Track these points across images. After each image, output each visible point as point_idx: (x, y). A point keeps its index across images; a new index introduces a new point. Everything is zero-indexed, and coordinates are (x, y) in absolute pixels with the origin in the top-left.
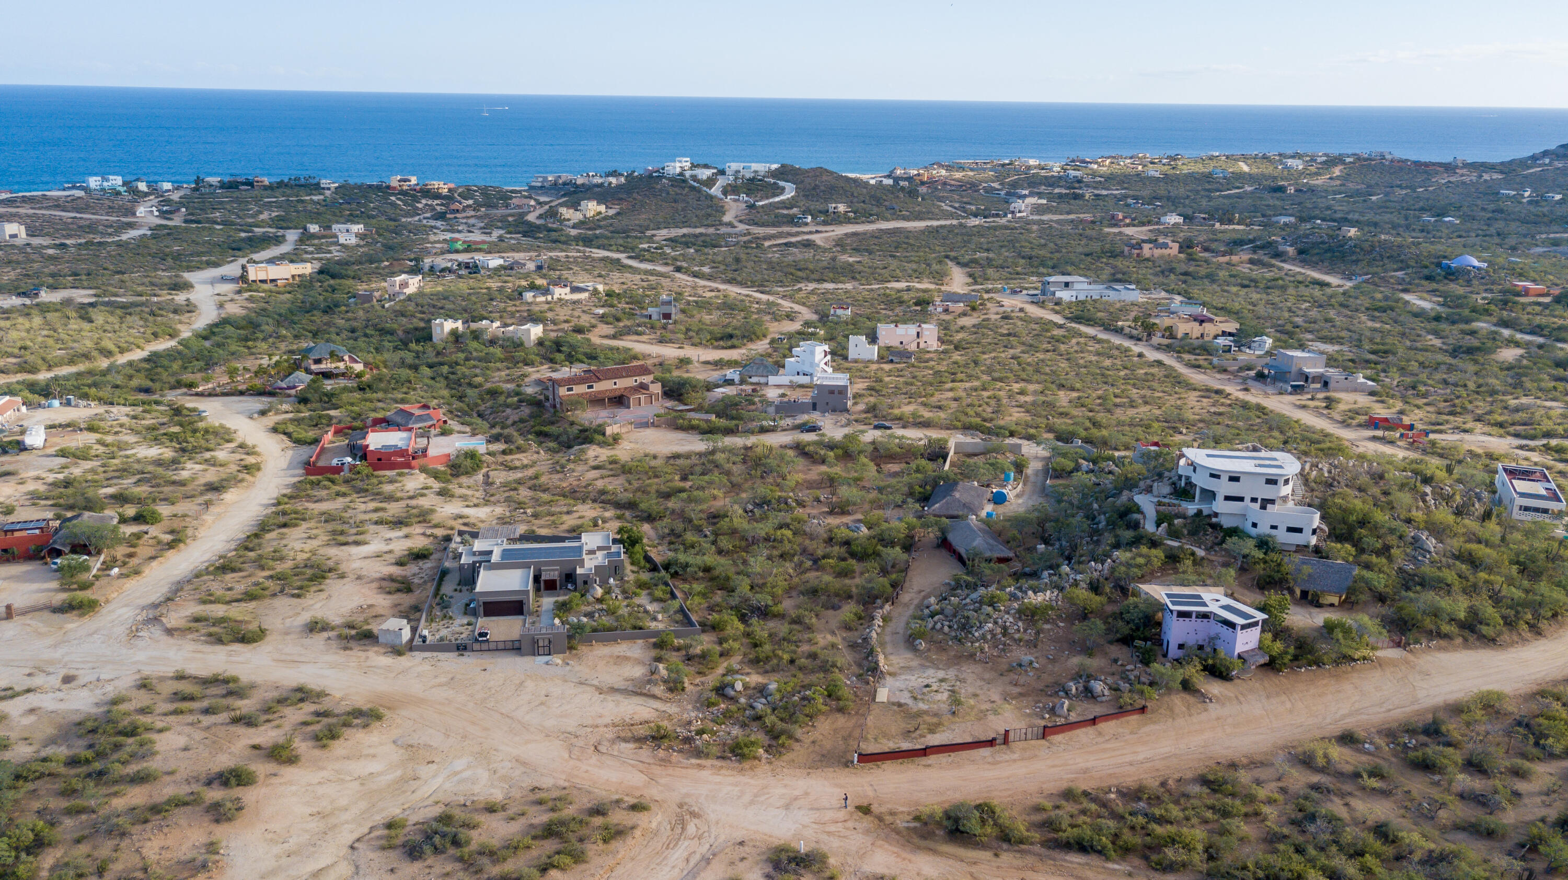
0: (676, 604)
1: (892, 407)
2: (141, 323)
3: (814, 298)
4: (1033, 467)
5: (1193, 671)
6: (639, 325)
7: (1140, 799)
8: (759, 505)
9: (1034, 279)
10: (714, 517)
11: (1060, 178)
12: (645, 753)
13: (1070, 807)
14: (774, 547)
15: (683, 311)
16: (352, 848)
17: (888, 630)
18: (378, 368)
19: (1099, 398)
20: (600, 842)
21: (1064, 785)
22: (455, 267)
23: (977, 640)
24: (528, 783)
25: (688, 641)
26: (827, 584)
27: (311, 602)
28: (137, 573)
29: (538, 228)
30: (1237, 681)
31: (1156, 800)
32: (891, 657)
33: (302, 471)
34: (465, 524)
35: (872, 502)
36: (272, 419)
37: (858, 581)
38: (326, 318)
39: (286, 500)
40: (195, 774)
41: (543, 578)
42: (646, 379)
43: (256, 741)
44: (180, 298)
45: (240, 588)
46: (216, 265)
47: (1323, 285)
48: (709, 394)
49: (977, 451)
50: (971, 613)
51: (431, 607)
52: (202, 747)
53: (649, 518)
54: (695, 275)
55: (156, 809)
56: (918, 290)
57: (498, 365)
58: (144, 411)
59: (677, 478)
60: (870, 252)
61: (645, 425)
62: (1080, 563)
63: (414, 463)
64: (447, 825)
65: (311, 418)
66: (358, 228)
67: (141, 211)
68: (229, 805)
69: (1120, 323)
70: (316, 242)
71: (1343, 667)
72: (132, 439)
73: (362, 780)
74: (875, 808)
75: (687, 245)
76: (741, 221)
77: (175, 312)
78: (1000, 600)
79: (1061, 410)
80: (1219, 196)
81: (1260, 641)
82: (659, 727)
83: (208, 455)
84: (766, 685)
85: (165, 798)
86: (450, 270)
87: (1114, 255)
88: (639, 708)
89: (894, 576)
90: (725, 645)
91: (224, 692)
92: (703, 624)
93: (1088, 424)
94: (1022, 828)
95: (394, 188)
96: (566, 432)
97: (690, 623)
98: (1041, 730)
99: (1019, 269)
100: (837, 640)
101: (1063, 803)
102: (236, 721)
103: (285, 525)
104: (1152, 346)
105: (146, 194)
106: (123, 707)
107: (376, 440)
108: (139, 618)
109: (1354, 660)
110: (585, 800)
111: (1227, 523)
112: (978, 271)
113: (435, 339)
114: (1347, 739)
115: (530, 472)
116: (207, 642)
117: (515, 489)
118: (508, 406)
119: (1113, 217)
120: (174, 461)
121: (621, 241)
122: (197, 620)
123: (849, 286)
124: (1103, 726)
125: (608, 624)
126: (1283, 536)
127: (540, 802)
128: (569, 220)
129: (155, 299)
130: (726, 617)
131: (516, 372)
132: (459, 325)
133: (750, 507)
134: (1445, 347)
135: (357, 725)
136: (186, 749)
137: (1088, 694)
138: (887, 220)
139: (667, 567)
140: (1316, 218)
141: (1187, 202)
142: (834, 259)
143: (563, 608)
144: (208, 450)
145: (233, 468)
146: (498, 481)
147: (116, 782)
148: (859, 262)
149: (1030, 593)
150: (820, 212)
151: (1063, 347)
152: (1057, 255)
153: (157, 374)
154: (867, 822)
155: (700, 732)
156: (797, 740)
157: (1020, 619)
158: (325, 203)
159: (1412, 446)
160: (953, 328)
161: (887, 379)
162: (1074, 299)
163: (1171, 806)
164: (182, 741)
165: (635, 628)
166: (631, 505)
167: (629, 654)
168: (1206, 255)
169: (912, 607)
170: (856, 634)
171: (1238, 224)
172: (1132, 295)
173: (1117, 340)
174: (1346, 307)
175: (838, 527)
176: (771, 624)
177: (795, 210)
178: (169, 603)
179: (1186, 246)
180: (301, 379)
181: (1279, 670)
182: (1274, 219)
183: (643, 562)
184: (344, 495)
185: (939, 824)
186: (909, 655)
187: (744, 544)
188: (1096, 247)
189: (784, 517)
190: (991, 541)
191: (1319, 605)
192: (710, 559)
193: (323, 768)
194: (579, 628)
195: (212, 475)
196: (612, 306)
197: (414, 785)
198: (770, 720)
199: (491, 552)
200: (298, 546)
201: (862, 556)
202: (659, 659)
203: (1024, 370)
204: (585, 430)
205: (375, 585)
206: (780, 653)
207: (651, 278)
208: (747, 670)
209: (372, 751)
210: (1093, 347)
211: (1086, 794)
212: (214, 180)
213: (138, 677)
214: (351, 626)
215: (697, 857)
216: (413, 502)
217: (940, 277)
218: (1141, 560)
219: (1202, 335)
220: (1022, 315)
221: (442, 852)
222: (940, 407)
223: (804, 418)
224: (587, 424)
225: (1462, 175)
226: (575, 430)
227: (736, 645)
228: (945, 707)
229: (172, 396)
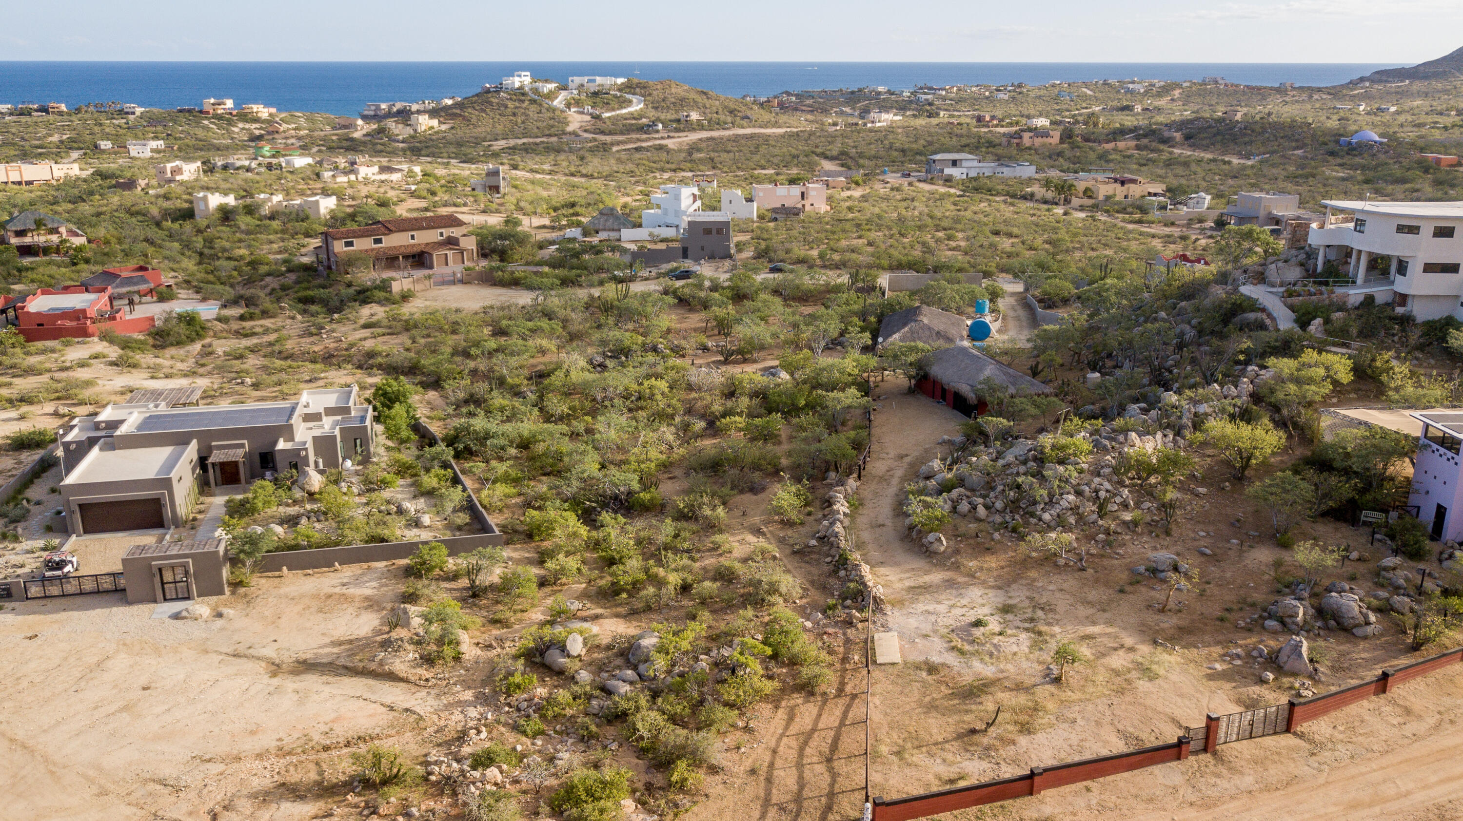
0: (460, 496)
1: (789, 252)
6: (458, 198)
8: (612, 357)
9: (913, 166)
10: (541, 374)
25: (474, 560)
26: (737, 453)
29: (362, 143)
32: (886, 570)
35: (789, 343)
37: (787, 445)
41: (216, 459)
42: (456, 232)
48: (541, 251)
50: (1025, 479)
57: (272, 236)
60: (729, 152)
61: (452, 282)
62: (1189, 387)
63: (92, 328)
66: (157, 144)
69: (1029, 190)
75: (526, 150)
76: (586, 131)
84: (636, 638)
87: (992, 145)
88: (354, 705)
89: (851, 434)
90: (549, 564)
92: (508, 530)
95: (208, 113)
96: (339, 294)
97: (485, 528)
98: (1284, 713)
100: (767, 544)
104: (1073, 208)
107: (44, 302)
111: (1422, 312)
112: (849, 162)
113: (199, 217)
117: (242, 357)
119: (979, 119)
121: (453, 150)
124: (1403, 693)
128: (398, 135)
131: (292, 243)
132: (230, 199)
137: (1335, 620)
138: (743, 127)
139: (450, 439)
142: (690, 155)
143: (238, 511)
146: (220, 350)
150: (672, 121)
158: (126, 126)
160: (838, 198)
162: (965, 175)
165: (372, 540)
166: (411, 368)
167: (351, 589)
169: (898, 479)
170: (804, 530)
175: (740, 377)
176: (639, 525)
177: (644, 120)
179: (1066, 136)
187: (588, 403)
189: (652, 365)
190: (1009, 373)
192: (529, 427)
194: (249, 542)
196: (428, 183)
198: (648, 720)
199: (123, 422)
201: (788, 410)
202: (409, 598)
204: (364, 290)
206: (661, 572)
208: (595, 610)
216: (64, 375)
219: (1128, 194)
220: (913, 188)
222: (852, 251)
223: (670, 267)
224: (366, 283)
226: (351, 291)
227: (572, 563)
228: (1032, 669)
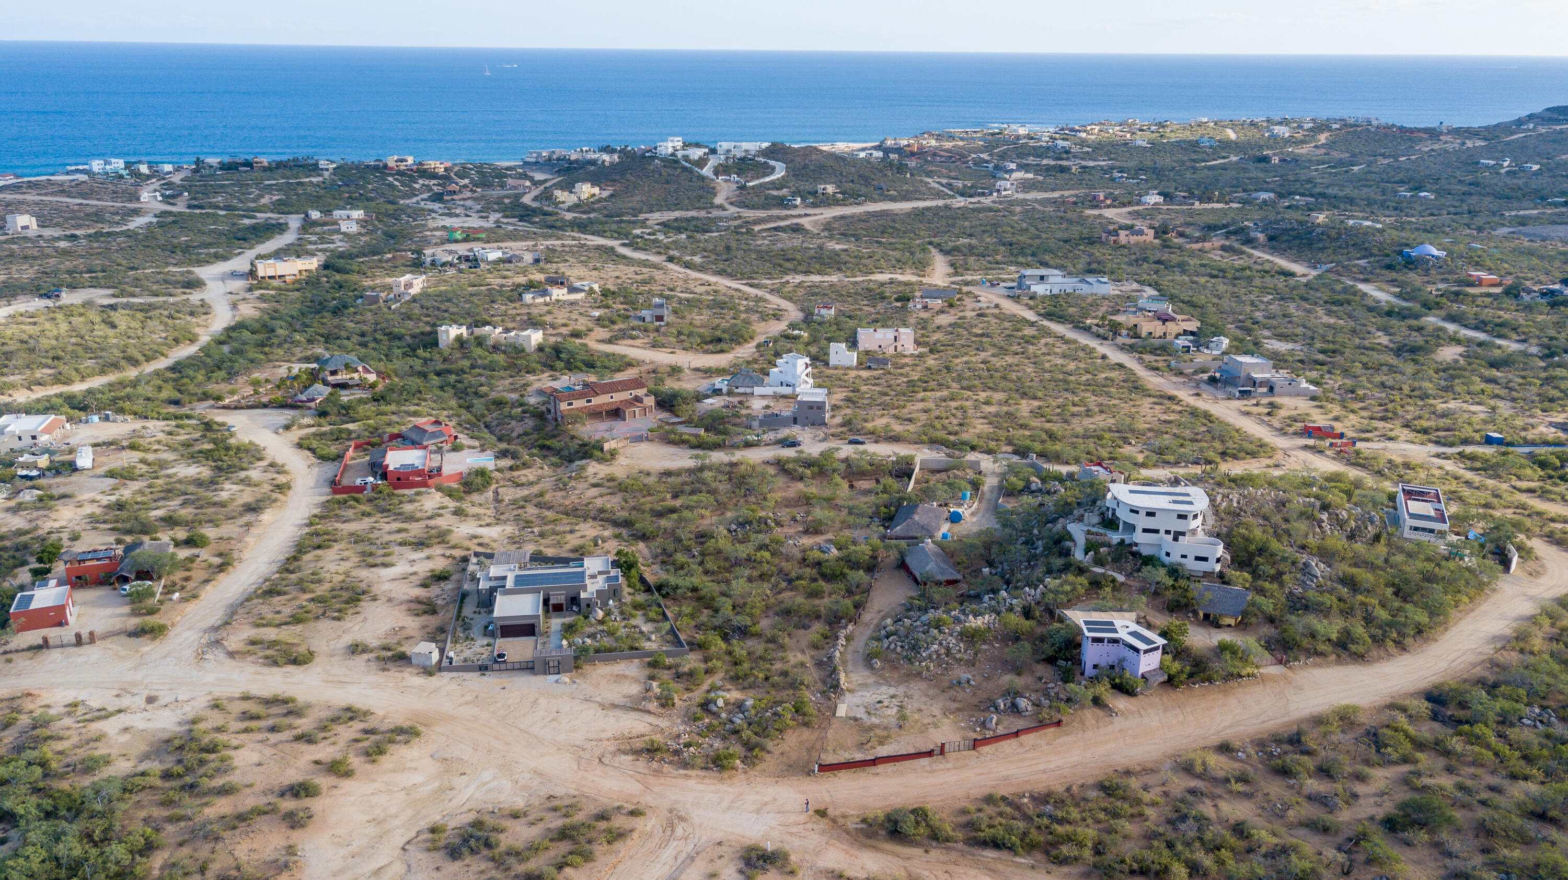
0: (667, 626)
1: (866, 421)
2: (162, 328)
3: (801, 292)
4: (990, 482)
5: (1103, 689)
6: (633, 329)
7: (1048, 803)
8: (742, 525)
9: (1013, 268)
10: (702, 536)
11: (1048, 148)
12: (642, 764)
13: (990, 810)
14: (754, 568)
15: (675, 312)
16: (403, 849)
17: (850, 648)
18: (389, 377)
19: (1059, 407)
20: (605, 844)
21: (987, 791)
22: (456, 261)
23: (925, 660)
24: (544, 792)
25: (678, 660)
26: (799, 605)
27: (350, 625)
28: (195, 597)
29: (534, 211)
30: (1141, 697)
31: (1060, 803)
32: (851, 675)
33: (329, 490)
34: (480, 545)
35: (843, 522)
36: (296, 434)
37: (826, 600)
38: (336, 321)
39: (317, 520)
40: (269, 787)
41: (551, 602)
42: (641, 392)
43: (317, 757)
44: (195, 297)
45: (287, 611)
46: (225, 258)
47: (1289, 274)
48: (698, 405)
49: (939, 467)
50: (921, 636)
51: (455, 629)
52: (272, 763)
53: (644, 537)
54: (688, 265)
55: (242, 818)
56: (900, 283)
57: (502, 373)
58: (178, 426)
59: (669, 496)
60: (857, 238)
61: (639, 439)
62: (1016, 588)
63: (430, 482)
64: (480, 830)
65: (331, 433)
66: (358, 214)
67: (145, 196)
68: (301, 814)
69: (1088, 321)
70: (318, 229)
71: (1232, 683)
72: (169, 456)
73: (408, 790)
74: (830, 812)
75: (679, 230)
76: (731, 204)
77: (192, 314)
78: (945, 624)
79: (1021, 422)
80: (1205, 167)
81: (1161, 662)
82: (652, 742)
83: (243, 474)
84: (744, 701)
85: (249, 808)
86: (451, 265)
87: (1091, 241)
88: (637, 723)
89: (857, 597)
90: (710, 664)
91: (285, 711)
92: (690, 643)
93: (1044, 437)
94: (949, 829)
95: (392, 169)
96: (567, 447)
97: (679, 643)
98: (972, 743)
99: (999, 258)
100: (806, 658)
101: (985, 806)
102: (299, 738)
103: (319, 547)
104: (1117, 345)
105: (148, 177)
106: (202, 726)
107: (396, 459)
108: (203, 641)
109: (1240, 676)
110: (592, 807)
111: (1145, 551)
112: (960, 259)
113: (442, 344)
114: (1225, 748)
115: (535, 489)
116: (265, 665)
117: (523, 507)
118: (512, 417)
119: (1095, 197)
120: (213, 482)
121: (614, 227)
122: (253, 643)
123: (834, 278)
124: (1024, 738)
125: (608, 646)
126: (1191, 565)
127: (555, 809)
128: (564, 202)
129: (171, 300)
130: (710, 638)
131: (520, 381)
132: (463, 330)
133: (734, 527)
134: (1391, 345)
135: (399, 742)
136: (259, 765)
137: (1014, 709)
138: (875, 201)
139: (659, 588)
140: (1294, 193)
141: (1172, 174)
142: (821, 247)
143: (569, 629)
144: (243, 469)
145: (267, 488)
146: (507, 498)
147: (205, 794)
148: (846, 250)
149: (971, 617)
150: (809, 193)
151: (1031, 349)
152: (1037, 241)
153: (184, 385)
154: (823, 824)
155: (688, 745)
156: (768, 752)
157: (962, 640)
158: (323, 186)
159: (1340, 455)
160: (931, 327)
161: (864, 388)
162: (1048, 293)
163: (1072, 809)
164: (255, 757)
165: (632, 648)
166: (627, 524)
167: (627, 673)
168: (1180, 241)
169: (872, 627)
170: (823, 652)
171: (1218, 202)
172: (1104, 287)
173: (1084, 340)
174: (1306, 300)
175: (812, 549)
176: (750, 643)
177: (785, 191)
178: (228, 627)
179: (1161, 232)
180: (320, 392)
181: (1177, 687)
182: (1254, 195)
183: (638, 585)
184: (369, 515)
185: (882, 826)
186: (867, 673)
187: (727, 565)
188: (1075, 231)
189: (763, 538)
190: (942, 565)
191: (1218, 626)
192: (697, 580)
193: (374, 781)
194: (584, 650)
195: (248, 496)
196: (607, 307)
197: (450, 794)
198: (747, 734)
199: (505, 578)
200: (333, 567)
201: (829, 578)
202: (652, 678)
203: (991, 377)
204: (585, 445)
205: (404, 607)
206: (757, 671)
207: (644, 270)
208: (729, 686)
209: (413, 765)
210: (1061, 348)
211: (1004, 799)
212: (213, 160)
213: (210, 698)
214: (386, 648)
215: (684, 855)
216: (432, 523)
217: (922, 266)
218: (1068, 588)
219: (1165, 334)
220: (997, 311)
221: (478, 853)
222: (910, 420)
223: (784, 432)
224: (586, 439)
225: (1446, 143)
226: (574, 445)
227: (719, 663)
228: (893, 721)
229: (201, 409)
